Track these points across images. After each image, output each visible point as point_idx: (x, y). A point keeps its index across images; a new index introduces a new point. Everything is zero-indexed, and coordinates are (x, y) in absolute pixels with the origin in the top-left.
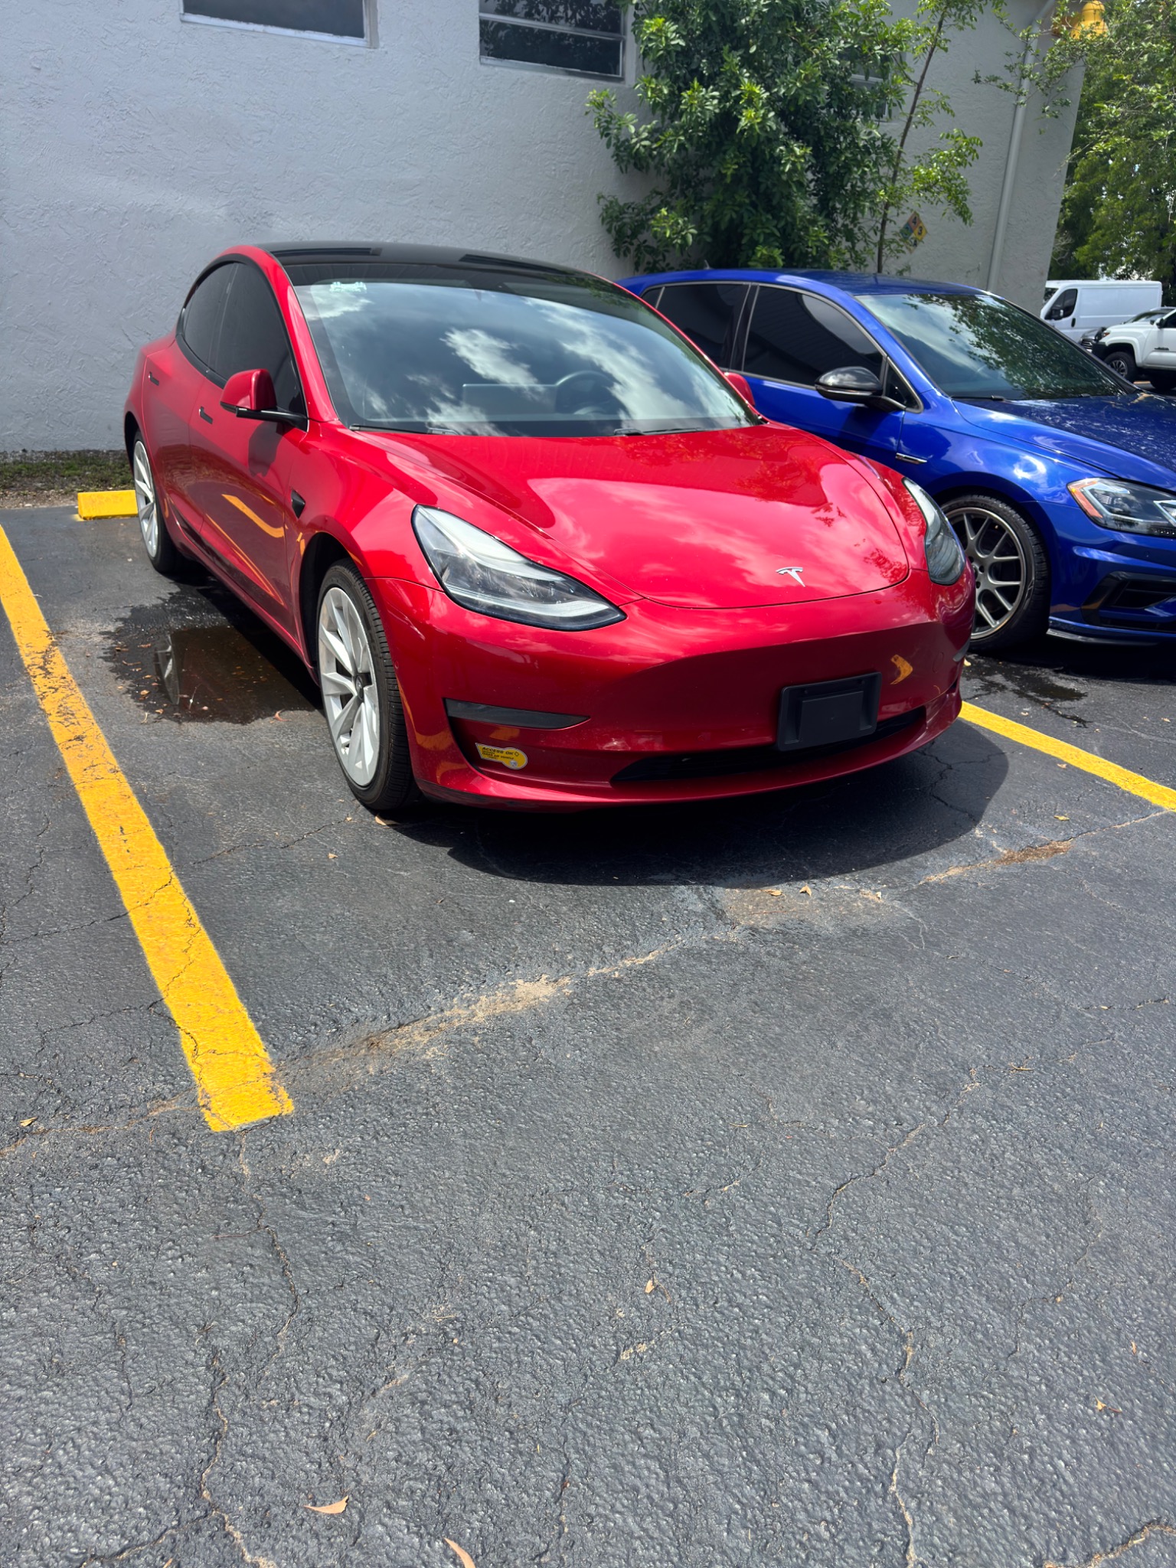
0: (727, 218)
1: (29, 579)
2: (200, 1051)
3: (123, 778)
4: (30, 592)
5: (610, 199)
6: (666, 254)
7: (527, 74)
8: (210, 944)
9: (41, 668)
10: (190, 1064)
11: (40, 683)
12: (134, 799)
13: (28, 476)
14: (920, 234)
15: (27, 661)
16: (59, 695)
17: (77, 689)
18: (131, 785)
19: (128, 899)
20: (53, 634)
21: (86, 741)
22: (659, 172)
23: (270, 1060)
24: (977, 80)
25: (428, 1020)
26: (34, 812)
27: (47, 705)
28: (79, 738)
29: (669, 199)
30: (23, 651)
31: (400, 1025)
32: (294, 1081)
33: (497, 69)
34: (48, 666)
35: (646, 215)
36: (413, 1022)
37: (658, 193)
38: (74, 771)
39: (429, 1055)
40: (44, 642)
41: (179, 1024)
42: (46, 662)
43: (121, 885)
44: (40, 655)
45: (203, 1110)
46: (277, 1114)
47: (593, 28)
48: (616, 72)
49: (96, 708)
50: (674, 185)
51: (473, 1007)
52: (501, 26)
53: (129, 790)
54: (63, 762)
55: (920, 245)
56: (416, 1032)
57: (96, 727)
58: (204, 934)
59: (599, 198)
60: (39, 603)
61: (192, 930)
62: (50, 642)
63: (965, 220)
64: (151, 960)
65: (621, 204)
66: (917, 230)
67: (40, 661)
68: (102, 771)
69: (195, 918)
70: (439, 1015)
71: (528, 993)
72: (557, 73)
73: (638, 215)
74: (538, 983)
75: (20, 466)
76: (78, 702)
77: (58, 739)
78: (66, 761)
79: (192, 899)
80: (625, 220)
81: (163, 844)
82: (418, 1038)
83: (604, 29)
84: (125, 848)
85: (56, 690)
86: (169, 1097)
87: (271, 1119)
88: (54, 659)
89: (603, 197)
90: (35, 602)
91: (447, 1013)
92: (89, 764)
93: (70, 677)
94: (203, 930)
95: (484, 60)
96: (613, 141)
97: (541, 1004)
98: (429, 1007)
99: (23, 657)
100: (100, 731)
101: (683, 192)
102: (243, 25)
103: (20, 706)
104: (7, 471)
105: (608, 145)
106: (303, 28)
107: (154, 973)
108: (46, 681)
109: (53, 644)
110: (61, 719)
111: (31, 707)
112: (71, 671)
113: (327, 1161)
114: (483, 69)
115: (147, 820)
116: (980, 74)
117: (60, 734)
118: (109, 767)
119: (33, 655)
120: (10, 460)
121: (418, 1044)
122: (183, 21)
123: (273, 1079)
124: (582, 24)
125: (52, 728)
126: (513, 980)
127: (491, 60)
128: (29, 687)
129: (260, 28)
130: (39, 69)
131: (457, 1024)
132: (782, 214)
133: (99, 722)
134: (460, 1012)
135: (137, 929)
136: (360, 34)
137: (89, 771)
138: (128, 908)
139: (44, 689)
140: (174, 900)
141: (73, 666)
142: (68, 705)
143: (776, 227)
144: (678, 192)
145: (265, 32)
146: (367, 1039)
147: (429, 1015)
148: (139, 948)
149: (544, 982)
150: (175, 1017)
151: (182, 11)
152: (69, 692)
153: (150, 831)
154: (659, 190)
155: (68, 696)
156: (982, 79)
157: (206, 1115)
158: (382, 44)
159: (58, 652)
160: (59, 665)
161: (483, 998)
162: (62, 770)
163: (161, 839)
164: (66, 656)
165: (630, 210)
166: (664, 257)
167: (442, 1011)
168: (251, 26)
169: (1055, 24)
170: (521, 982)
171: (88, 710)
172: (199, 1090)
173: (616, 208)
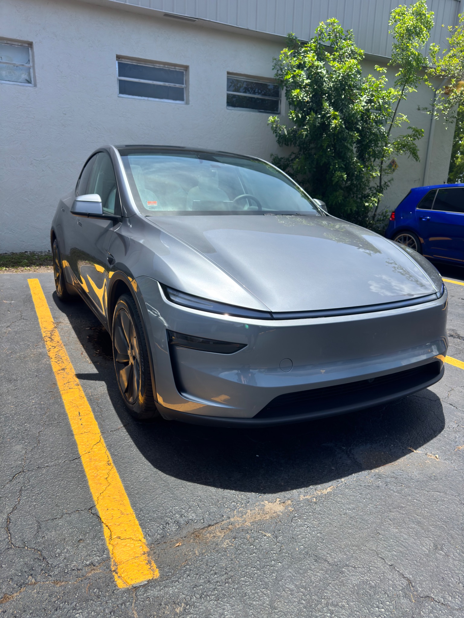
0: (323, 162)
1: (47, 300)
2: (114, 537)
3: (81, 388)
4: (47, 306)
5: (275, 156)
6: (297, 176)
7: (244, 113)
8: (117, 475)
9: (49, 338)
10: (108, 545)
11: (49, 344)
12: (85, 399)
13: (50, 260)
14: (395, 167)
15: (44, 335)
16: (56, 350)
17: (64, 347)
18: (85, 392)
19: (81, 450)
20: (55, 323)
21: (66, 370)
22: (295, 146)
23: (147, 543)
24: (419, 109)
25: (223, 523)
26: (41, 404)
27: (51, 354)
28: (63, 369)
29: (298, 156)
30: (43, 330)
31: (210, 526)
32: (159, 557)
33: (233, 111)
34: (52, 337)
35: (289, 161)
36: (216, 524)
37: (294, 153)
38: (60, 384)
39: (225, 545)
40: (51, 327)
41: (103, 520)
42: (52, 335)
43: (78, 442)
44: (49, 332)
45: (114, 574)
46: (151, 578)
47: (269, 96)
48: (277, 111)
49: (71, 356)
50: (300, 150)
51: (244, 516)
52: (234, 96)
53: (83, 394)
54: (56, 381)
55: (396, 171)
56: (217, 530)
57: (71, 364)
58: (115, 470)
59: (271, 155)
60: (51, 310)
61: (110, 467)
62: (54, 326)
63: (417, 160)
64: (90, 483)
65: (279, 157)
66: (394, 166)
67: (49, 335)
68: (72, 385)
69: (111, 461)
70: (228, 521)
71: (271, 509)
72: (255, 112)
73: (286, 161)
74: (275, 504)
75: (47, 257)
76: (64, 354)
77: (55, 370)
78: (57, 380)
79: (109, 449)
80: (281, 164)
81: (97, 421)
82: (219, 534)
83: (273, 96)
84: (81, 423)
85: (55, 347)
86: (97, 564)
87: (148, 581)
88: (55, 334)
89: (273, 155)
90: (49, 309)
91: (232, 520)
92: (67, 381)
93: (61, 342)
94: (114, 468)
95: (228, 108)
96: (278, 135)
97: (278, 516)
98: (223, 516)
99: (43, 333)
100: (72, 366)
101: (304, 152)
102: (140, 98)
103: (40, 354)
104: (42, 258)
105: (276, 136)
106: (162, 98)
107: (92, 490)
108: (51, 344)
109: (55, 327)
110: (56, 361)
111: (44, 355)
112: (61, 339)
113: (178, 611)
114: (228, 111)
115: (90, 409)
116: (420, 107)
117: (55, 368)
118: (75, 383)
119: (47, 332)
120: (43, 254)
121: (219, 537)
122: (118, 97)
123: (148, 556)
124: (265, 95)
125: (52, 365)
126: (263, 501)
127: (230, 108)
128: (44, 347)
129: (146, 98)
130: (66, 114)
131: (238, 527)
132: (345, 159)
133: (72, 362)
134: (238, 519)
135: (85, 466)
136: (182, 100)
137: (67, 385)
138: (81, 454)
139: (50, 347)
140: (101, 451)
141: (62, 337)
142: (59, 354)
143: (343, 164)
144: (302, 153)
145: (148, 100)
146: (193, 533)
147: (223, 520)
148: (85, 476)
149: (278, 502)
150: (101, 516)
151: (118, 93)
152: (60, 348)
153: (92, 415)
154: (295, 152)
155: (60, 350)
156: (421, 109)
157: (115, 577)
158: (190, 103)
159: (57, 331)
160: (57, 337)
161: (249, 511)
162: (55, 384)
163: (96, 418)
164: (60, 332)
165: (283, 160)
166: (296, 177)
167: (229, 518)
168: (143, 98)
169: (451, 88)
170: (266, 502)
171: (67, 356)
172: (112, 560)
173: (278, 160)
